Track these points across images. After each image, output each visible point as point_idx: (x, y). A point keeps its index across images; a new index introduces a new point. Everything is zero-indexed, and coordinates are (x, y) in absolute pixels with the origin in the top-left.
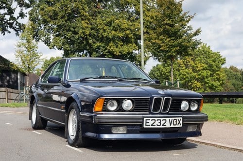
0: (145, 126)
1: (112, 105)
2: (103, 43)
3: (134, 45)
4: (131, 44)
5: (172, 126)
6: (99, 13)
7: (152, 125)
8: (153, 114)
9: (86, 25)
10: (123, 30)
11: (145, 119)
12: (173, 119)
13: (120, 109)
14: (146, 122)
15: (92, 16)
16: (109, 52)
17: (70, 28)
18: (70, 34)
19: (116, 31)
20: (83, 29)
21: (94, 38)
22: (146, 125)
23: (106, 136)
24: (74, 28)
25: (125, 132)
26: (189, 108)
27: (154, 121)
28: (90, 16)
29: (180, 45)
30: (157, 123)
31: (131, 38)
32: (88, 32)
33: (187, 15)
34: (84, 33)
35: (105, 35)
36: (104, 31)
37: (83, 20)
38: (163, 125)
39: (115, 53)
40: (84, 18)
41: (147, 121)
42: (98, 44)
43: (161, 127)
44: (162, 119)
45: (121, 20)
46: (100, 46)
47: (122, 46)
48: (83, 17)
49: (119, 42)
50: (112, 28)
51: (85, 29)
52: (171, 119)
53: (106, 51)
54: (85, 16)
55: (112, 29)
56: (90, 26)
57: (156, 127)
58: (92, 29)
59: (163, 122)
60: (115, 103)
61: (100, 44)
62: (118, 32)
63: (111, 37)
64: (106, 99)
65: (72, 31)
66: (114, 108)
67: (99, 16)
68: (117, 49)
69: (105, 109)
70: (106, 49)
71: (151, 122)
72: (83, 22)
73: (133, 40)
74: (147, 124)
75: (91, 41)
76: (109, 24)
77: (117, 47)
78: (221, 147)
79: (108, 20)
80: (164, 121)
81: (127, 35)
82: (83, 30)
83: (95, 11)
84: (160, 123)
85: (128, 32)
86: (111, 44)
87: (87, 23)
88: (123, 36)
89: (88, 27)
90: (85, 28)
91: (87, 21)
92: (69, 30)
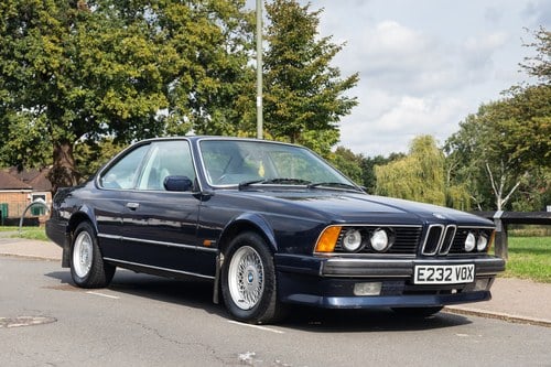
0: (416, 282)
1: (352, 241)
2: (91, 89)
3: (163, 96)
4: (155, 95)
5: (460, 281)
6: (81, 19)
7: (428, 279)
8: (424, 257)
9: (52, 46)
10: (139, 62)
11: (417, 267)
12: (462, 266)
13: (367, 249)
14: (419, 274)
15: (65, 24)
16: (105, 110)
17: (12, 50)
18: (12, 67)
19: (122, 63)
20: (46, 55)
21: (70, 77)
22: (419, 280)
23: (336, 301)
24: (24, 53)
25: (378, 293)
26: (476, 246)
27: (431, 272)
28: (61, 26)
29: (314, 107)
30: (437, 275)
31: (156, 81)
32: (55, 63)
33: (328, 43)
34: (46, 64)
35: (98, 70)
36: (97, 61)
37: (44, 34)
38: (446, 279)
39: (119, 113)
40: (49, 30)
41: (421, 272)
42: (79, 91)
43: (443, 282)
44: (445, 267)
45: (135, 38)
46: (84, 97)
47: (135, 97)
48: (46, 27)
49: (129, 90)
50: (113, 56)
51: (49, 56)
52: (458, 266)
53: (98, 108)
54: (51, 26)
55: (113, 58)
56: (61, 50)
57: (435, 282)
58: (66, 55)
59: (446, 274)
60: (358, 236)
61: (83, 92)
62: (127, 66)
63: (111, 78)
64: (344, 228)
65: (20, 60)
66: (355, 246)
67: (82, 26)
68: (123, 105)
69: (340, 249)
70: (99, 104)
71: (427, 274)
72: (45, 39)
73: (159, 86)
74: (421, 277)
75: (61, 86)
76: (108, 47)
77: (123, 100)
78: (514, 320)
79: (106, 37)
80: (449, 272)
81: (149, 73)
82: (46, 58)
83: (73, 15)
84: (442, 274)
85: (152, 66)
86: (111, 93)
87: (53, 41)
88: (139, 75)
89: (56, 51)
90: (49, 52)
91: (54, 38)
92: (10, 56)
